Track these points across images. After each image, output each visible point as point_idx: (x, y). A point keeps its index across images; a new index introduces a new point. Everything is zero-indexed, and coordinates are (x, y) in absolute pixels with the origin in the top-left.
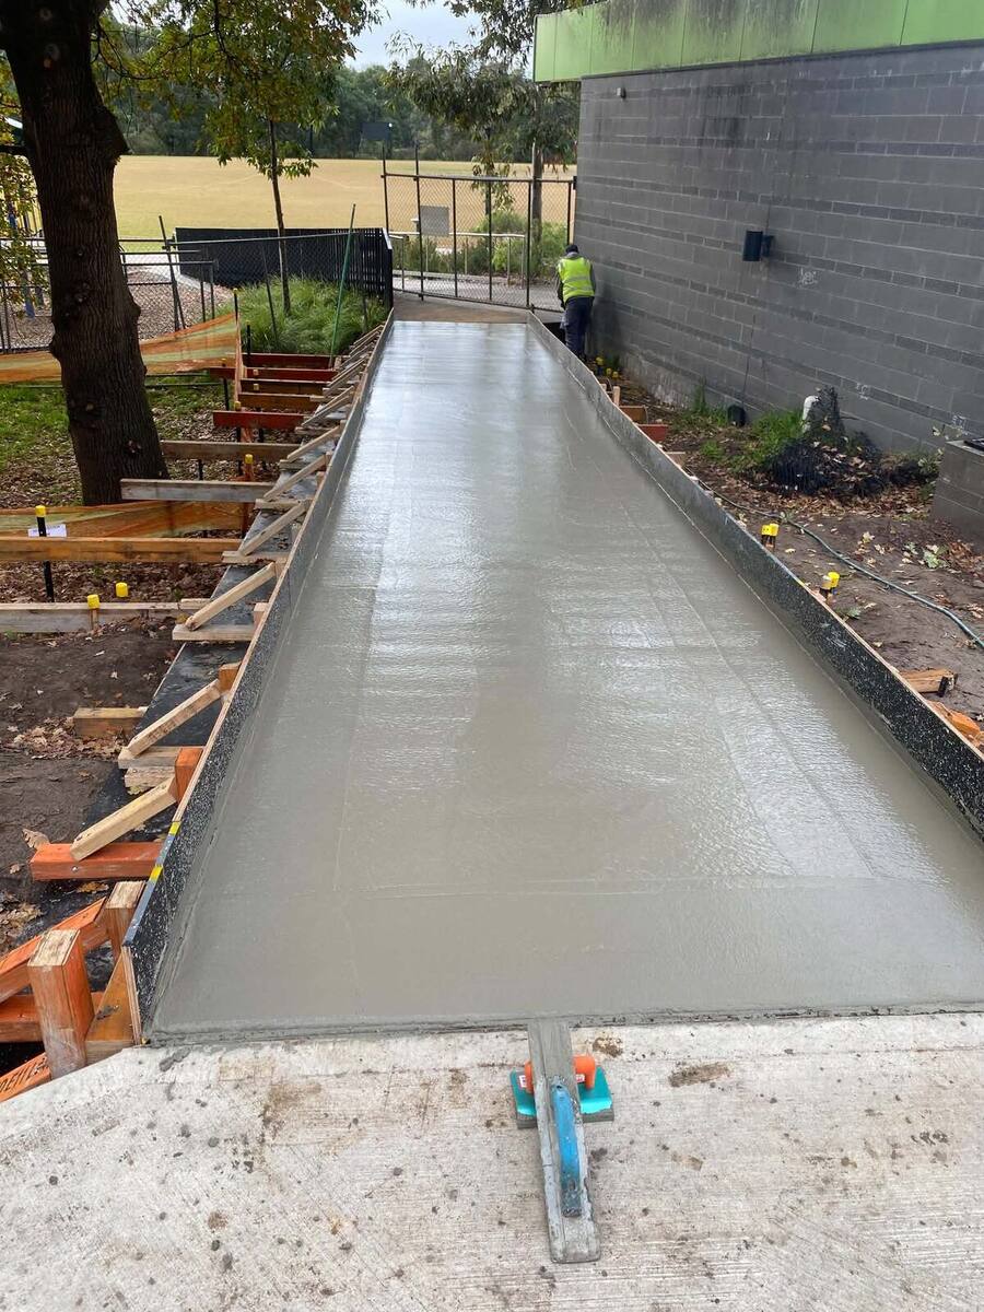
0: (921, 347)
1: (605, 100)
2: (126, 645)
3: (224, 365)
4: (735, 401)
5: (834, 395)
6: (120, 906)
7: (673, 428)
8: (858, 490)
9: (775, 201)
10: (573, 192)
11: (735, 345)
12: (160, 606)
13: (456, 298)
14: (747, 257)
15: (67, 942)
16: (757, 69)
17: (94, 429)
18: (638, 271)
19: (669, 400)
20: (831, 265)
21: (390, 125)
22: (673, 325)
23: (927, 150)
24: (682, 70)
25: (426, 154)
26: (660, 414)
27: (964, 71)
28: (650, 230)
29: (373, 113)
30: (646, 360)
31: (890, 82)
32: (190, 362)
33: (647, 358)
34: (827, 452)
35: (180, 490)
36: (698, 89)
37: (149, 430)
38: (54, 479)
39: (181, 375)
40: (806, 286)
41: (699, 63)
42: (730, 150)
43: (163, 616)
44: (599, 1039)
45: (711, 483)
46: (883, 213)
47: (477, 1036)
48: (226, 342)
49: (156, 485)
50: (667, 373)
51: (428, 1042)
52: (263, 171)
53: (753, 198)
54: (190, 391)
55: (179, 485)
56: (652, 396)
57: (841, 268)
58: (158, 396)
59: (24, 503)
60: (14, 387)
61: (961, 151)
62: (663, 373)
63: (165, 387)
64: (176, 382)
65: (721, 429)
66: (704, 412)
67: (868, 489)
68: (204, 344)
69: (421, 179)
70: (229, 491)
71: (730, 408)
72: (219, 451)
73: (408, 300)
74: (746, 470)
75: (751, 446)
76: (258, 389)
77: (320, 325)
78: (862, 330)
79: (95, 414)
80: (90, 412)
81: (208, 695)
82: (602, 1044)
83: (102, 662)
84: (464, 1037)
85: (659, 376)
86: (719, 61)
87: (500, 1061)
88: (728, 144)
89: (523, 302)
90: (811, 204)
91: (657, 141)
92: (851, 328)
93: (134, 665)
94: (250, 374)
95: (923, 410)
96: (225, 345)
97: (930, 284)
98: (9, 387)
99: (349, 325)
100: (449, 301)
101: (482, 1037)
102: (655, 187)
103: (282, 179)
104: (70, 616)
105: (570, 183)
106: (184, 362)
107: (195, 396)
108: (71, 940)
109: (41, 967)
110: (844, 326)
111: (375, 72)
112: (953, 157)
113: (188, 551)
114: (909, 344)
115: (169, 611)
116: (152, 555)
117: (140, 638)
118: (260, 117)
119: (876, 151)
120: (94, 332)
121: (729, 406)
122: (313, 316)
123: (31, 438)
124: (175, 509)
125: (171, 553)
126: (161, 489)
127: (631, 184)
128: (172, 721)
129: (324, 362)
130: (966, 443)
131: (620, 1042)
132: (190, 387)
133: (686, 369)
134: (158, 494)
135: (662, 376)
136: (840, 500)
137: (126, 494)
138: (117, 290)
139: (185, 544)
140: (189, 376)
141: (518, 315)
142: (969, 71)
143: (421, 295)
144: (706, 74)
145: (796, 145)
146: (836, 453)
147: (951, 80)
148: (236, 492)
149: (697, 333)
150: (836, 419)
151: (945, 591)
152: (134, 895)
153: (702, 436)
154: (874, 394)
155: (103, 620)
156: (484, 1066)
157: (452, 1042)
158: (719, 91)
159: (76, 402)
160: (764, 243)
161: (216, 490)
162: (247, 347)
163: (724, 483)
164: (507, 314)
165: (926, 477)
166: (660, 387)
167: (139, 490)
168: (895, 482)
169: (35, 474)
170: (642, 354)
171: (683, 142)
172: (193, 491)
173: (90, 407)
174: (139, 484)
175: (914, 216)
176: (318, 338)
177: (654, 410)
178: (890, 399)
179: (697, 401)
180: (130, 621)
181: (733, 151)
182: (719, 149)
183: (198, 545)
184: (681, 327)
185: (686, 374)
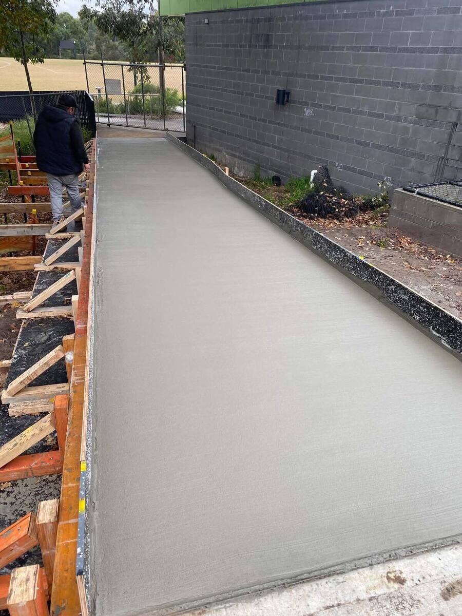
0: (367, 145)
1: (198, 25)
3: (9, 162)
4: (275, 174)
5: (326, 169)
6: (46, 521)
8: (346, 215)
9: (291, 75)
10: (184, 72)
11: (274, 147)
13: (127, 126)
14: (278, 102)
15: (32, 577)
16: (277, 9)
18: (221, 111)
19: (241, 174)
20: (320, 106)
21: (74, 42)
22: (241, 137)
23: (365, 49)
24: (238, 10)
25: (94, 57)
27: (382, 11)
28: (226, 91)
29: (65, 36)
31: (346, 16)
33: (228, 154)
34: (328, 197)
36: (247, 19)
40: (309, 116)
41: (247, 7)
42: (266, 50)
43: (4, 303)
44: (388, 572)
46: (345, 80)
47: (314, 584)
48: (7, 150)
50: (239, 161)
51: (286, 595)
52: (18, 60)
53: (278, 74)
57: (326, 107)
61: (382, 49)
62: (237, 161)
65: (270, 188)
66: (260, 179)
67: (350, 213)
69: (104, 65)
71: (273, 177)
73: (103, 127)
74: (288, 207)
75: (288, 195)
76: (30, 174)
78: (337, 138)
81: (57, 356)
82: (392, 576)
84: (306, 588)
85: (235, 162)
86: (257, 6)
87: (336, 602)
88: (265, 47)
89: (162, 127)
90: (309, 76)
91: (227, 46)
92: (333, 137)
94: (23, 167)
95: (369, 175)
96: (7, 152)
97: (370, 114)
100: (123, 127)
101: (317, 584)
102: (227, 69)
103: (29, 64)
105: (182, 67)
108: (35, 575)
109: (18, 604)
110: (328, 135)
111: (64, 15)
112: (378, 53)
114: (361, 143)
115: (7, 300)
118: (14, 32)
119: (340, 50)
121: (273, 175)
127: (214, 68)
128: (35, 373)
130: (404, 189)
131: (401, 573)
133: (249, 159)
135: (237, 163)
136: (338, 219)
139: (7, 261)
141: (160, 134)
142: (385, 10)
143: (109, 125)
144: (250, 12)
145: (299, 47)
146: (332, 197)
147: (375, 15)
149: (254, 141)
150: (329, 181)
151: (408, 262)
152: (54, 511)
154: (345, 168)
156: (327, 608)
157: (301, 592)
158: (258, 21)
160: (286, 96)
161: (19, 230)
162: (19, 153)
164: (155, 133)
165: (375, 206)
166: (236, 168)
168: (361, 210)
170: (226, 152)
171: (240, 46)
175: (361, 81)
178: (353, 170)
179: (256, 174)
181: (267, 51)
182: (260, 49)
183: (16, 261)
184: (245, 138)
185: (249, 161)
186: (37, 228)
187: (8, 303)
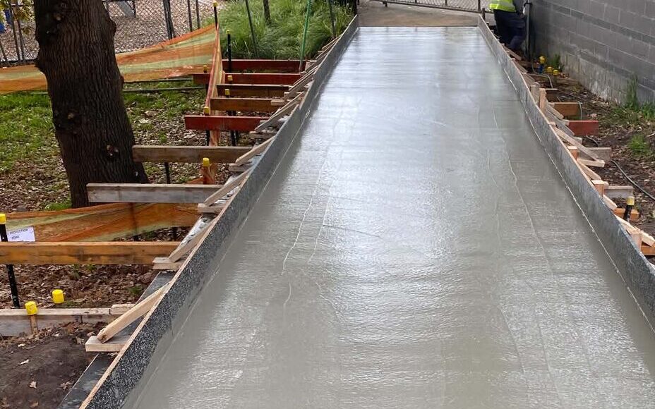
2: (50, 353)
3: (205, 72)
7: (605, 122)
12: (93, 311)
17: (75, 135)
19: (604, 95)
22: (607, 26)
26: (595, 108)
30: (584, 58)
32: (181, 69)
33: (585, 56)
35: (139, 193)
37: (126, 135)
38: (54, 177)
39: (172, 80)
43: (95, 321)
45: (634, 176)
48: (208, 50)
49: (118, 189)
50: (603, 70)
54: (180, 95)
55: (139, 189)
56: (589, 91)
58: (152, 99)
59: (25, 200)
60: (29, 94)
62: (599, 70)
63: (158, 91)
64: (168, 86)
65: (649, 124)
66: (635, 105)
68: (191, 53)
70: (184, 193)
72: (182, 154)
73: (373, 7)
76: (229, 94)
77: (294, 32)
79: (76, 122)
80: (72, 120)
83: (23, 372)
85: (595, 73)
93: (54, 374)
94: (227, 79)
96: (206, 53)
98: (24, 94)
99: (320, 32)
100: (409, 7)
104: (11, 322)
106: (175, 68)
107: (183, 99)
113: (135, 254)
115: (100, 316)
116: (102, 257)
117: (66, 345)
120: (72, 48)
122: (291, 24)
123: (39, 140)
124: (136, 210)
125: (118, 256)
126: (123, 193)
129: (294, 66)
132: (180, 91)
133: (618, 66)
134: (120, 196)
135: (598, 73)
137: (92, 197)
138: (93, 9)
139: (131, 248)
140: (179, 81)
141: (469, 18)
143: (385, 2)
148: (190, 194)
149: (629, 33)
153: (631, 130)
155: (42, 325)
159: (59, 111)
161: (172, 193)
162: (226, 54)
163: (646, 176)
164: (464, 18)
166: (596, 84)
167: (104, 194)
169: (38, 173)
170: (581, 53)
172: (151, 194)
173: (71, 116)
174: (103, 188)
176: (293, 44)
177: (590, 105)
179: (629, 96)
180: (66, 326)
183: (144, 248)
184: (614, 28)
185: (620, 72)
186: (201, 191)
187: (100, 321)
